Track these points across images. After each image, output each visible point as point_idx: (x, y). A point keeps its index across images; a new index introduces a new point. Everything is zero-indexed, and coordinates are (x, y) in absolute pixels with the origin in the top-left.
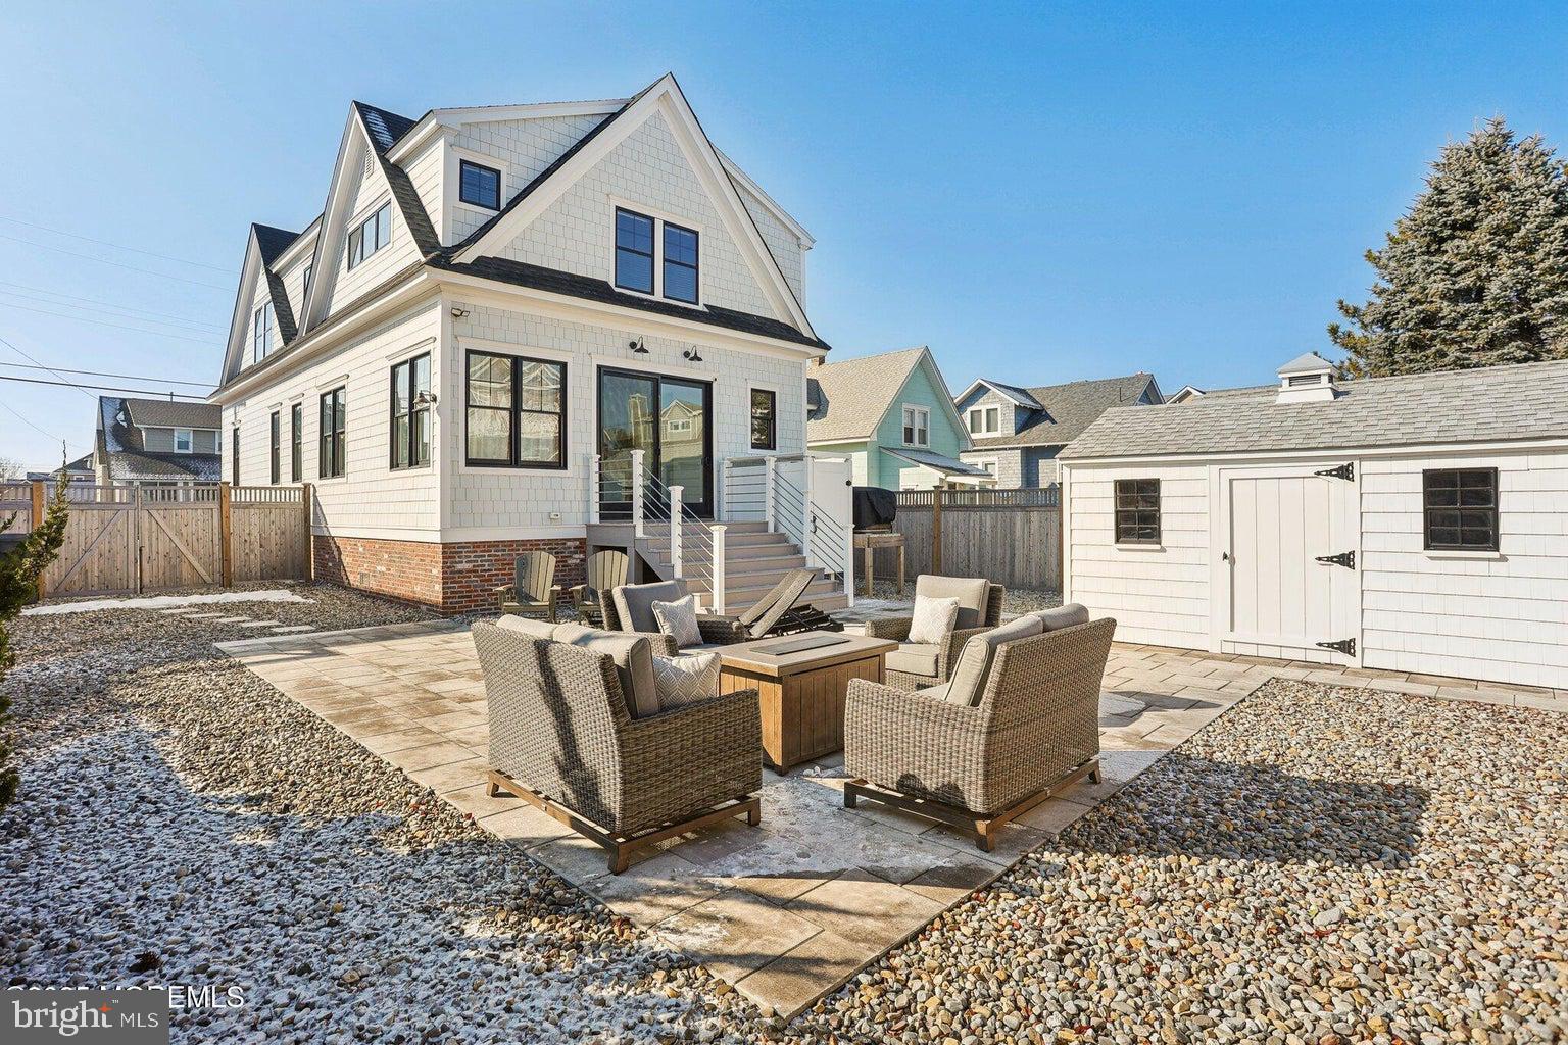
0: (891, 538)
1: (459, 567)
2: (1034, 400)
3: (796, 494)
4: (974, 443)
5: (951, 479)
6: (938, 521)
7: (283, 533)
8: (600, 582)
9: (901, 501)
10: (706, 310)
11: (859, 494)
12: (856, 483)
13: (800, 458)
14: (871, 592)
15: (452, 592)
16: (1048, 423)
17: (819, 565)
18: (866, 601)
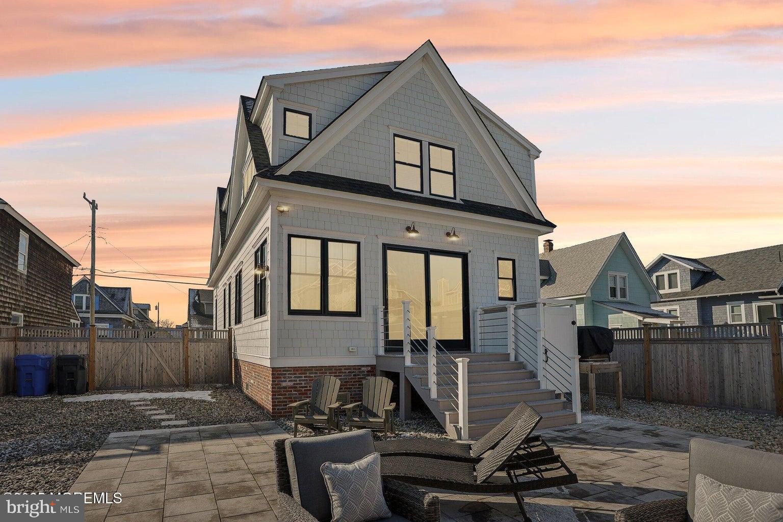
0: (610, 365)
1: (284, 384)
2: (704, 266)
3: (531, 332)
4: (661, 296)
5: (647, 320)
6: (648, 351)
7: (217, 357)
8: (371, 401)
9: (617, 336)
10: (462, 203)
11: (582, 332)
12: (578, 324)
13: (533, 305)
14: (595, 407)
15: (278, 402)
16: (717, 281)
17: (551, 388)
18: (591, 417)
